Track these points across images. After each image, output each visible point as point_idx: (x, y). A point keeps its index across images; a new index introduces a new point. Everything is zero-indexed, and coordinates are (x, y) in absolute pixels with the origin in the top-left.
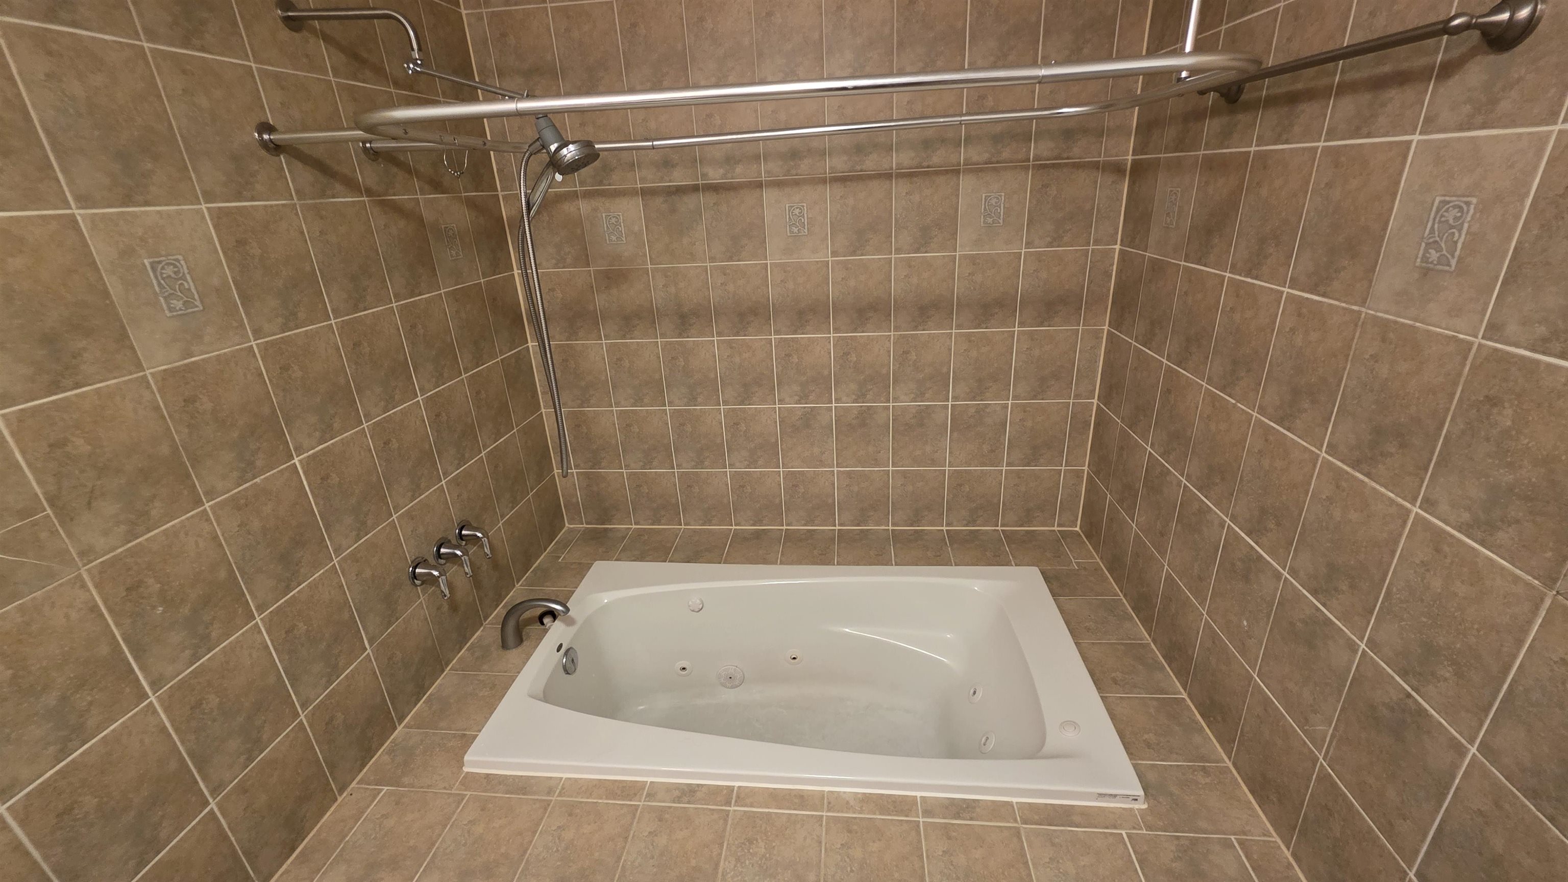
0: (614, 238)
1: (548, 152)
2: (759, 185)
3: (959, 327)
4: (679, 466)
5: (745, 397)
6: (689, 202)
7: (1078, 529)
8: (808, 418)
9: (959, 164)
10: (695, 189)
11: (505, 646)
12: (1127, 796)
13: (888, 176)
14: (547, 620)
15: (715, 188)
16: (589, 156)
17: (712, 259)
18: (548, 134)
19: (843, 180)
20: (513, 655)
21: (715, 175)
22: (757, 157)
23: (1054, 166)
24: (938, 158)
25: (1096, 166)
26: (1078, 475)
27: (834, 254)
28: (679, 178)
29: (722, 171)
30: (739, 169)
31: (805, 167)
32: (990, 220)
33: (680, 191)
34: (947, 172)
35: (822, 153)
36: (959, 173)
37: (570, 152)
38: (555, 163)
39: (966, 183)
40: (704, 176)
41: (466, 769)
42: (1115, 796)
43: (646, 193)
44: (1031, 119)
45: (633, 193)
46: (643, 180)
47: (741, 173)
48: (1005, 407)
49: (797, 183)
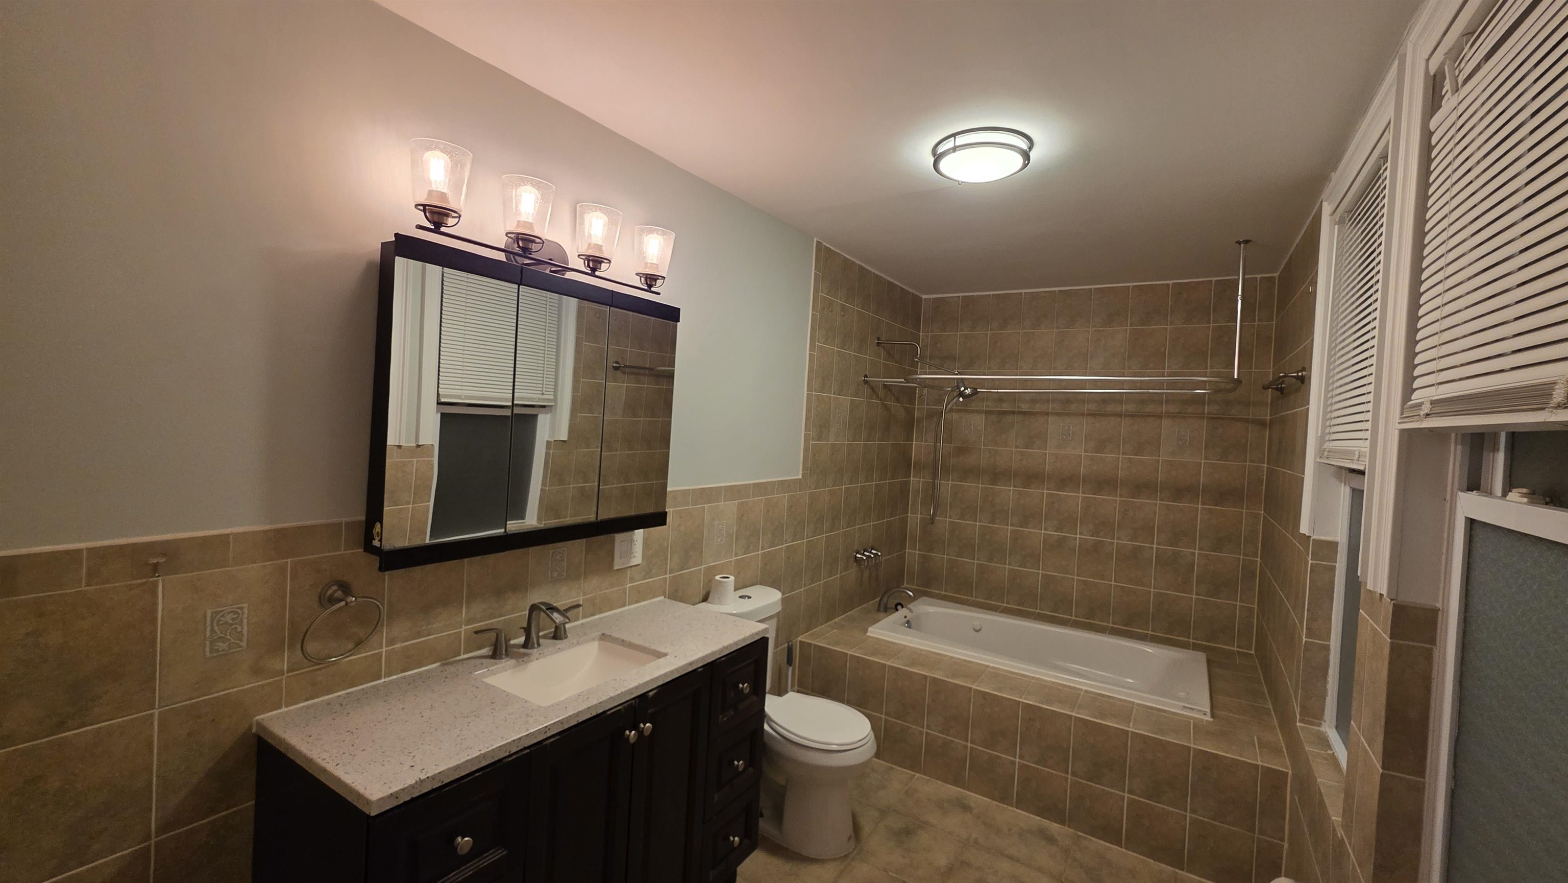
0: (967, 432)
1: (960, 390)
2: (1047, 414)
3: (1161, 500)
4: (978, 559)
5: (1024, 524)
6: (1009, 418)
7: (1253, 652)
8: (1061, 542)
9: (1162, 413)
10: (1013, 413)
11: (878, 610)
12: (1200, 711)
13: (1120, 415)
14: (899, 607)
15: (1024, 413)
16: (975, 392)
17: (1017, 447)
18: (960, 384)
19: (1093, 415)
20: (882, 615)
21: (1025, 407)
22: (1048, 401)
23: (1221, 418)
24: (1149, 408)
25: (1247, 420)
26: (1251, 610)
27: (1086, 451)
28: (1006, 407)
29: (1029, 405)
30: (1038, 405)
31: (1073, 407)
32: (1181, 443)
33: (1005, 413)
34: (1154, 416)
35: (1083, 401)
36: (1162, 418)
37: (968, 391)
38: (961, 394)
39: (1166, 423)
40: (1019, 407)
41: (868, 634)
42: (1193, 709)
43: (987, 412)
44: (1162, 394)
45: (979, 412)
46: (987, 406)
47: (1038, 407)
48: (1194, 554)
49: (1068, 415)
